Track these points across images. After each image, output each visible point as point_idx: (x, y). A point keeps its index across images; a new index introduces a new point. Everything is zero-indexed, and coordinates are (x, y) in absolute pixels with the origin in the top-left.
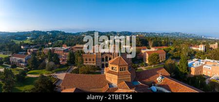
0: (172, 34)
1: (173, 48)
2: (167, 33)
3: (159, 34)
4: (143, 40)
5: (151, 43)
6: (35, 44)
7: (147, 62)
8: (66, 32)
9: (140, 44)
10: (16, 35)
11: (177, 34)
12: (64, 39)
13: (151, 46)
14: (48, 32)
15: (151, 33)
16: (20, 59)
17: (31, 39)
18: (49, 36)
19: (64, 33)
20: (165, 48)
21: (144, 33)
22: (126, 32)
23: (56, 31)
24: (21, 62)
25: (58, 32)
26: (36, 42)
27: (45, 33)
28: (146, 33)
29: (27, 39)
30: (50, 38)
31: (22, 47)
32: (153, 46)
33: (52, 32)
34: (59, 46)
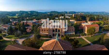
0: (100, 13)
1: (102, 23)
2: (97, 12)
3: (92, 13)
4: (83, 16)
5: (88, 19)
6: (19, 19)
7: (86, 32)
8: (39, 12)
9: (81, 19)
10: (10, 13)
11: (103, 13)
12: (37, 16)
13: (88, 21)
14: (28, 11)
15: (87, 12)
16: (5, 27)
17: (18, 16)
18: (28, 14)
19: (37, 12)
20: (97, 22)
21: (83, 12)
22: (72, 12)
23: (33, 11)
24: (5, 30)
25: (34, 11)
26: (20, 17)
27: (26, 12)
28: (84, 12)
29: (16, 15)
30: (29, 15)
31: (11, 20)
32: (89, 21)
33: (31, 12)
34: (32, 20)
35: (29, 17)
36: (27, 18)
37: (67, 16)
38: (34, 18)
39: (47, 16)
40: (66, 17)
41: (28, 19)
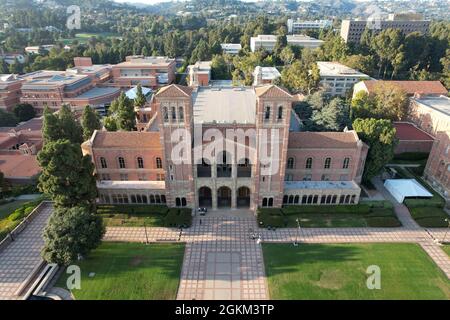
34: (62, 64)
35: (44, 38)
36: (30, 49)
37: (296, 31)
38: (81, 51)
39: (170, 28)
40: (291, 39)
41: (32, 57)
